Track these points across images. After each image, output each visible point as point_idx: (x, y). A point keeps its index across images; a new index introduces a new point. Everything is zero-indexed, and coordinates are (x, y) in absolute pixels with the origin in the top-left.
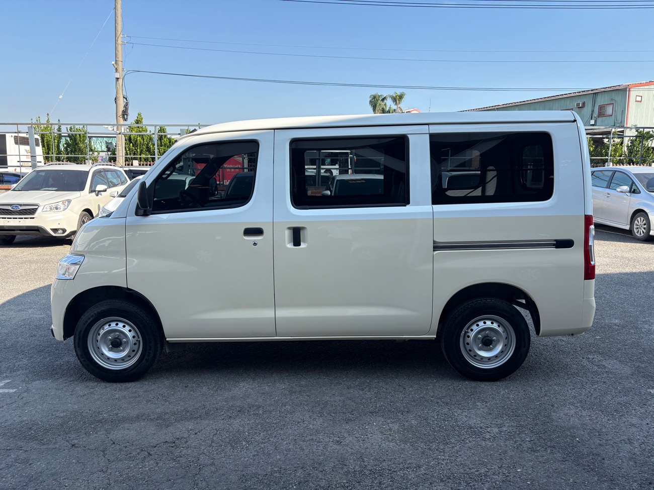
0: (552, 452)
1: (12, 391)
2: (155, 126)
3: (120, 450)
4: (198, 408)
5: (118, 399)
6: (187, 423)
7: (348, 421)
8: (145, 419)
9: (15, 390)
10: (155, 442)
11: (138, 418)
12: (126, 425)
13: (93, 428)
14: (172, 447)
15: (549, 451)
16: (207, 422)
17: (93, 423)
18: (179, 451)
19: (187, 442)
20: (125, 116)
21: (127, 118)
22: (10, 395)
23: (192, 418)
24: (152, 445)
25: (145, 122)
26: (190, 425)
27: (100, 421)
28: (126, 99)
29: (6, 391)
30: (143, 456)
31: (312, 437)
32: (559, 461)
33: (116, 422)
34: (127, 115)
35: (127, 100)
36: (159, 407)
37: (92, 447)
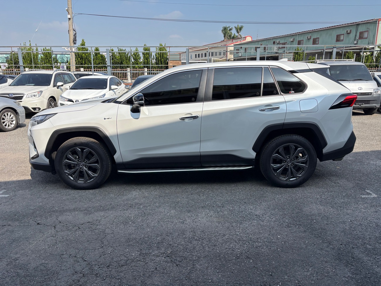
0: (299, 228)
1: (7, 196)
3: (63, 226)
4: (107, 205)
5: (65, 200)
6: (100, 213)
7: (189, 211)
8: (77, 211)
9: (8, 195)
10: (82, 222)
11: (74, 210)
12: (68, 213)
13: (50, 215)
14: (92, 224)
15: (297, 227)
16: (112, 212)
17: (49, 212)
18: (95, 227)
19: (100, 222)
20: (75, 41)
21: (76, 43)
22: (5, 198)
23: (103, 210)
24: (81, 223)
25: (86, 45)
26: (102, 214)
27: (53, 211)
29: (3, 196)
30: (75, 229)
31: (168, 220)
32: (301, 232)
33: (62, 212)
35: (75, 32)
36: (86, 204)
37: (48, 224)
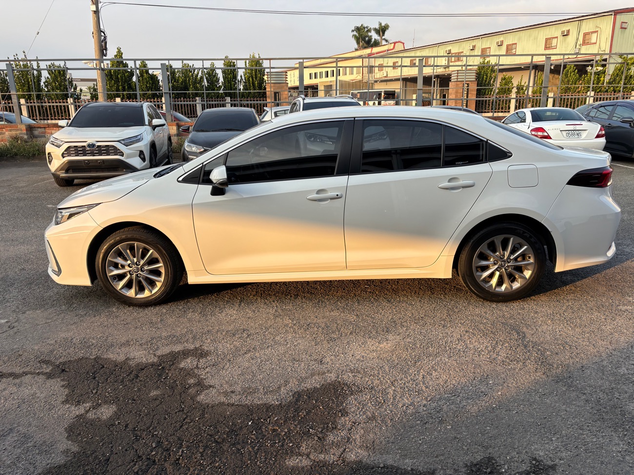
1: (2, 321)
2: (135, 60)
9: (5, 321)
20: (104, 51)
21: (106, 54)
22: (1, 326)
25: (124, 57)
28: (104, 33)
30: (131, 378)
34: (106, 49)
35: (105, 35)
